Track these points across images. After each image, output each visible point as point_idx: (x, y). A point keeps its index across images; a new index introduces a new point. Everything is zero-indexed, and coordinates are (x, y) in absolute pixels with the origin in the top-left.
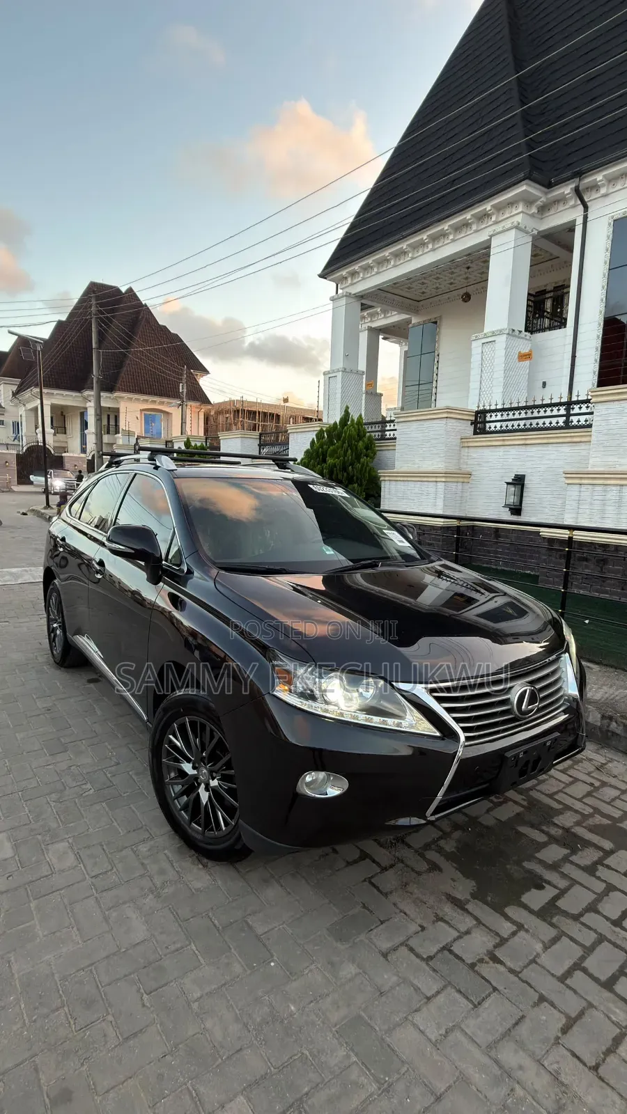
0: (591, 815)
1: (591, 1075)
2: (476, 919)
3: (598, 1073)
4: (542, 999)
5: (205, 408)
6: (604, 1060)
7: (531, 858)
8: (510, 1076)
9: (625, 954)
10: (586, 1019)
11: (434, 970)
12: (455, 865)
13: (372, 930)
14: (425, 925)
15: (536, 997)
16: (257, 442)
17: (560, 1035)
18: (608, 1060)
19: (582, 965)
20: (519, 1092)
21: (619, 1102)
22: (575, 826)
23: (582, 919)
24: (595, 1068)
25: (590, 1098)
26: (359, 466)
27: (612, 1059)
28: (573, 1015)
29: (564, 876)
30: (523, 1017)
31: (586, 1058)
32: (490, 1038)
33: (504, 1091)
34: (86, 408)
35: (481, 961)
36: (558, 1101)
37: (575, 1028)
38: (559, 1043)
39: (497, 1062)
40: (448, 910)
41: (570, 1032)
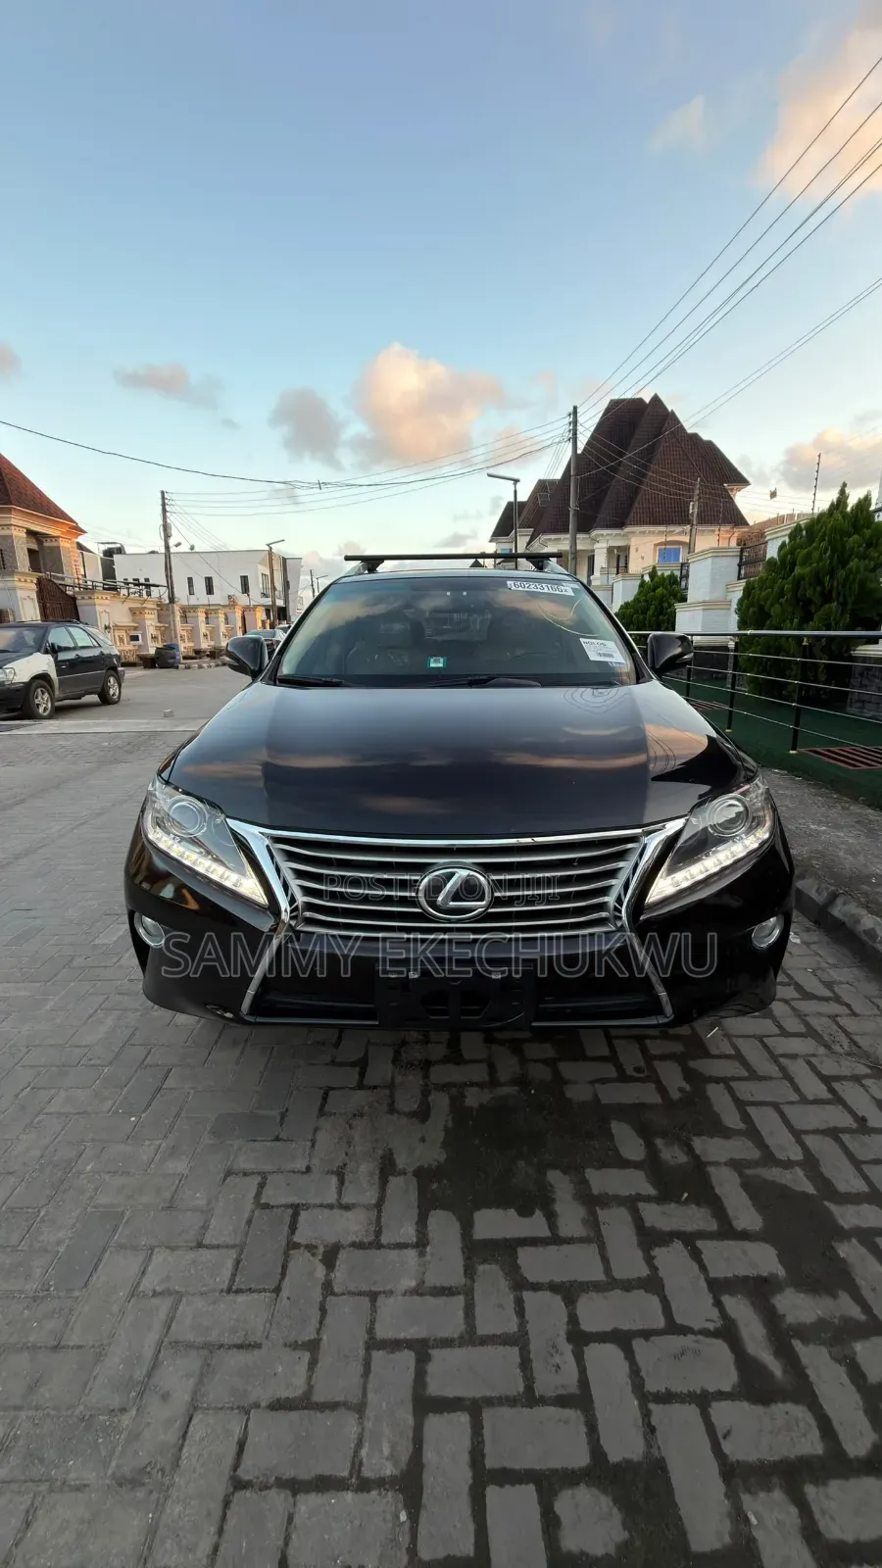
0: (788, 1164)
1: (221, 1488)
2: (381, 1200)
3: (233, 1494)
4: (313, 1346)
5: (738, 532)
6: (266, 1487)
7: (574, 1170)
8: (141, 1394)
9: (521, 1390)
10: (327, 1419)
11: (249, 1222)
12: (450, 1124)
13: (255, 1141)
14: (314, 1169)
15: (309, 1335)
16: (737, 560)
17: (263, 1404)
18: (273, 1493)
19: (430, 1351)
20: (126, 1420)
21: (199, 1554)
22: (726, 1164)
23: (527, 1295)
24: (239, 1485)
25: (178, 1509)
26: (841, 573)
27: (278, 1499)
28: (317, 1398)
29: (593, 1223)
30: (258, 1346)
31: (248, 1461)
32: (190, 1337)
33: (115, 1402)
34: (593, 551)
35: (311, 1248)
36: (143, 1471)
37: (294, 1415)
38: (248, 1413)
39: (155, 1365)
40: (365, 1171)
41: (281, 1414)
